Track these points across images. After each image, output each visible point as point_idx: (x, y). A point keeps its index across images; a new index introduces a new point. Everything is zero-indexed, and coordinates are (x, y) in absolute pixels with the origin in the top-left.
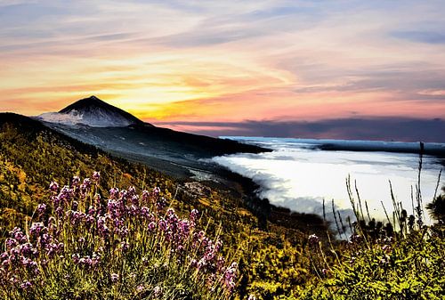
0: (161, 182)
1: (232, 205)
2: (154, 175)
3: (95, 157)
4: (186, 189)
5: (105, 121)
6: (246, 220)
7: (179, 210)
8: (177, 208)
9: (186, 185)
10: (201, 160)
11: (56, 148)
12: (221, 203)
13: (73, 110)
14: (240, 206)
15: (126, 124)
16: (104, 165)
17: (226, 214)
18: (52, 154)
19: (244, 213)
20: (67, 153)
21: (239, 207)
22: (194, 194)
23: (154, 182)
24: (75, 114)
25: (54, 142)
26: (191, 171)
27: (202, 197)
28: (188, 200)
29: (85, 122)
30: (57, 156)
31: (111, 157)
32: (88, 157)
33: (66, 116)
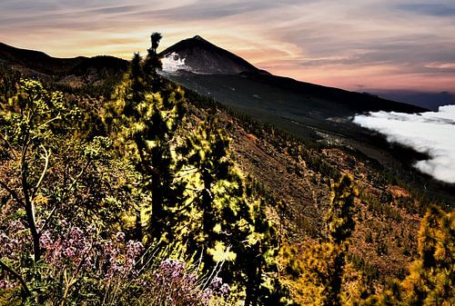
0: (292, 147)
1: (383, 182)
2: (284, 138)
4: (323, 156)
5: (211, 68)
6: (403, 202)
7: (316, 183)
8: (314, 181)
9: (324, 151)
12: (369, 178)
13: (174, 54)
14: (395, 183)
15: (238, 71)
16: (224, 123)
17: (376, 193)
19: (399, 193)
21: (393, 185)
22: (333, 163)
23: (284, 146)
24: (176, 58)
26: (318, 133)
27: (345, 168)
28: (327, 172)
31: (231, 114)
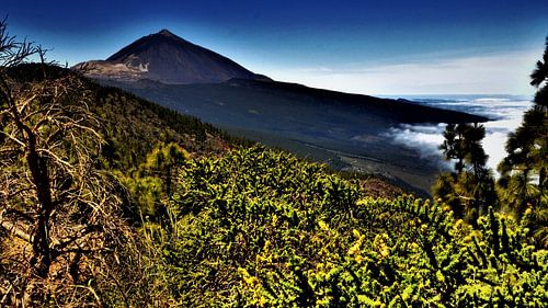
3: (201, 138)
5: (188, 74)
10: (356, 138)
11: (136, 124)
13: (132, 56)
15: (224, 77)
18: (132, 134)
20: (155, 133)
25: (132, 114)
29: (155, 77)
30: (141, 138)
32: (191, 139)
33: (119, 66)
